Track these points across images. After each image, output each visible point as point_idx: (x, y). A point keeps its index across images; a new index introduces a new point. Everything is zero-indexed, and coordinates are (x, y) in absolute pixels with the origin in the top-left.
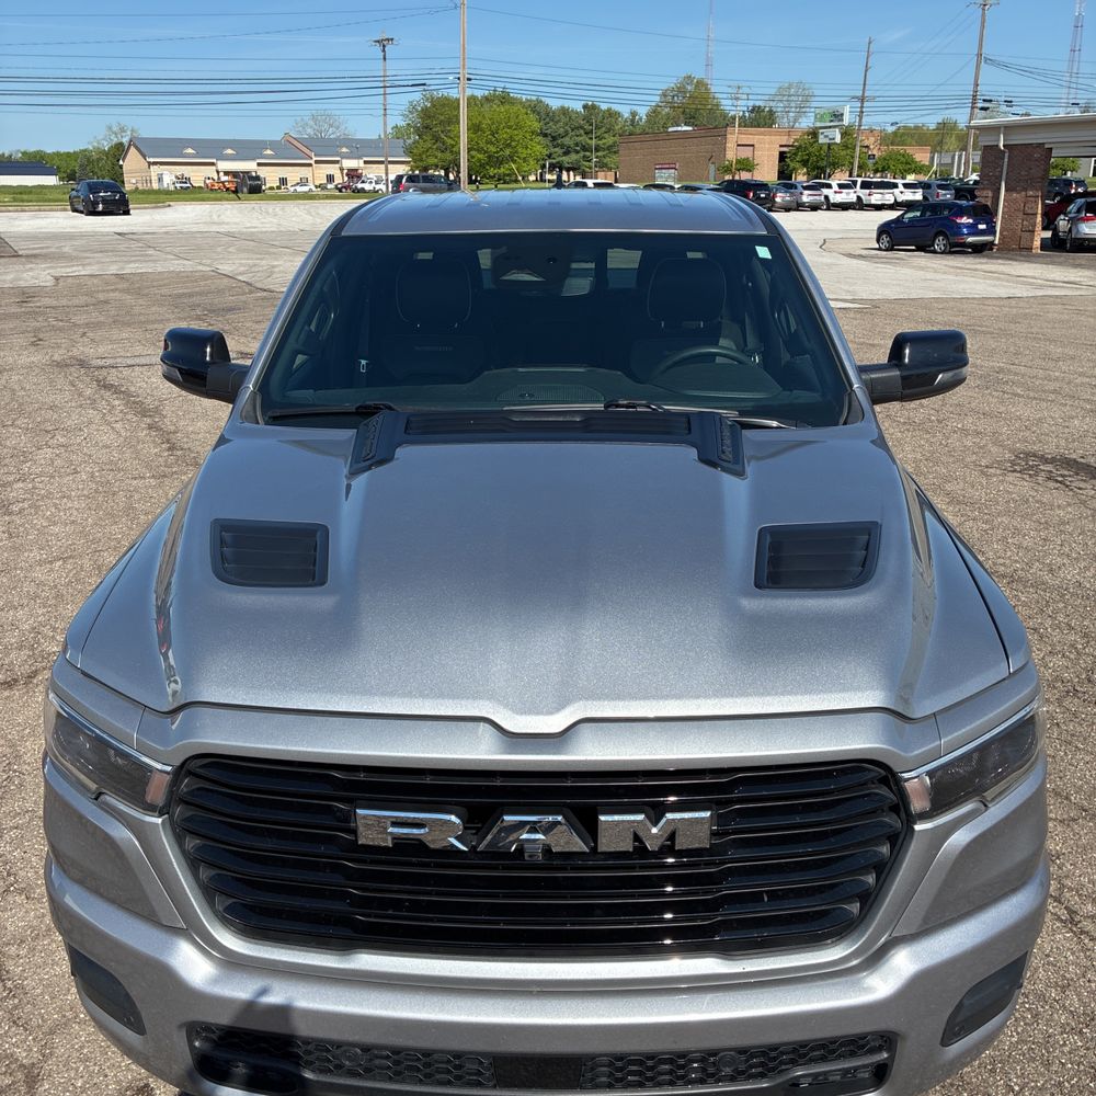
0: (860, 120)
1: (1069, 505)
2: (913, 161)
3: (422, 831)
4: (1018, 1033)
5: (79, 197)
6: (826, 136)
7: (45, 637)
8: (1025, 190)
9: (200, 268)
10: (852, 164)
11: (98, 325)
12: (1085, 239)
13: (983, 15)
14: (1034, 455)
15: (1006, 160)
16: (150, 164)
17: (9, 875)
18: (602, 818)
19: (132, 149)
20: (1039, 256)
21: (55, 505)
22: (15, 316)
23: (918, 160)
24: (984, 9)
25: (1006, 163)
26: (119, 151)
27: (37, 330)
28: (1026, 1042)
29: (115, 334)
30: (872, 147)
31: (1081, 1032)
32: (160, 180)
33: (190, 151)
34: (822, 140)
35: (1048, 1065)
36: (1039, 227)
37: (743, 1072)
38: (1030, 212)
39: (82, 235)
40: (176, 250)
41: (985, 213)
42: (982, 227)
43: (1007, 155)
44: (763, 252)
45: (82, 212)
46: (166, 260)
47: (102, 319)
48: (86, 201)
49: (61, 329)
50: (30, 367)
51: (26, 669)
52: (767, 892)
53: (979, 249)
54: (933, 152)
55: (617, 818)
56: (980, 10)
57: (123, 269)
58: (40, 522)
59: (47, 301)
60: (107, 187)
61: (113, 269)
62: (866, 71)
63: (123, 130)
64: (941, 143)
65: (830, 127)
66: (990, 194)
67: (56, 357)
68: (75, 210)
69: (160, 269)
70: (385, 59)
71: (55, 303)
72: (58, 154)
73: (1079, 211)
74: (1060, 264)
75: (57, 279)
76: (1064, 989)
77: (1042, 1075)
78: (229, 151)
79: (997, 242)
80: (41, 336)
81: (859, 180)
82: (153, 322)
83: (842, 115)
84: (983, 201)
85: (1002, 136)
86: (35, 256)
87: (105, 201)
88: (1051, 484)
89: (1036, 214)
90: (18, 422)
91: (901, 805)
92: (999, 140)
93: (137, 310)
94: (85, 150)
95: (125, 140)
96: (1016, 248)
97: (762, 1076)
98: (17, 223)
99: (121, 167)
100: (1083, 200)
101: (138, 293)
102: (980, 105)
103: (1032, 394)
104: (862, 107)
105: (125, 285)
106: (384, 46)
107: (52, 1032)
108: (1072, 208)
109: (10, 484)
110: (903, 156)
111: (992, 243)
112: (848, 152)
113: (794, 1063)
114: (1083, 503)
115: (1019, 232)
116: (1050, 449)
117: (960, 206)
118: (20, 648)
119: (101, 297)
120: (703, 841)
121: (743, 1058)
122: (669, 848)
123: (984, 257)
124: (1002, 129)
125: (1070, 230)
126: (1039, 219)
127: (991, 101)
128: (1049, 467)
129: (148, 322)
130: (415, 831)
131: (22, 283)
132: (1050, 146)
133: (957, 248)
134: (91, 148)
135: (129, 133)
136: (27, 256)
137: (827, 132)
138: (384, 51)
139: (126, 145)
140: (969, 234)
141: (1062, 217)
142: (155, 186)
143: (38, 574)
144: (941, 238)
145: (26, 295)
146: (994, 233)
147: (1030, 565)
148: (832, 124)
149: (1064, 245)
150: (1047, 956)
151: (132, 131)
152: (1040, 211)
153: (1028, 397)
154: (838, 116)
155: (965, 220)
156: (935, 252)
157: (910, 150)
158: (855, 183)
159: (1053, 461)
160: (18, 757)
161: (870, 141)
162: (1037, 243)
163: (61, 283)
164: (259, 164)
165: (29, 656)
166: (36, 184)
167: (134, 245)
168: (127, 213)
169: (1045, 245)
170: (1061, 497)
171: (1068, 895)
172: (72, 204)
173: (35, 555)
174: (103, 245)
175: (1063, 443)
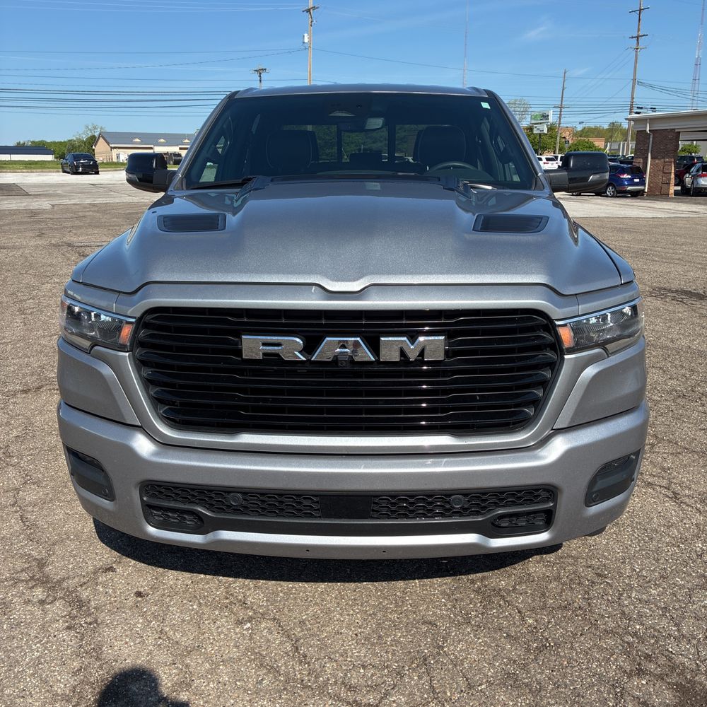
0: (560, 119)
1: (685, 311)
2: (594, 146)
3: (280, 348)
4: (640, 546)
5: (67, 164)
6: (538, 129)
7: (47, 370)
8: (664, 158)
9: (143, 201)
10: (555, 147)
11: (80, 227)
12: (702, 188)
13: (636, 55)
14: (665, 289)
15: (651, 139)
16: (112, 148)
17: (27, 476)
18: (382, 339)
19: (101, 139)
20: (673, 198)
21: (53, 310)
22: (27, 223)
23: (597, 145)
24: (636, 52)
25: (651, 143)
26: (93, 140)
27: (40, 230)
28: (644, 550)
29: (90, 231)
30: (567, 138)
31: (679, 546)
32: (118, 157)
33: (137, 140)
34: (535, 131)
35: (657, 560)
36: (673, 182)
37: (466, 509)
38: (667, 171)
39: (69, 185)
40: (128, 192)
41: (639, 172)
42: (637, 180)
43: (651, 136)
44: (485, 105)
45: (68, 173)
46: (121, 197)
47: (82, 224)
48: (72, 165)
49: (56, 229)
50: (37, 247)
51: (36, 385)
52: (479, 395)
53: (635, 195)
54: (606, 142)
55: (390, 339)
56: (634, 52)
57: (94, 201)
58: (43, 318)
59: (47, 216)
60: (85, 157)
61: (88, 201)
62: (563, 90)
63: (95, 128)
64: (611, 137)
65: (541, 123)
66: (642, 161)
67: (53, 242)
68: (64, 172)
69: (117, 201)
70: (260, 81)
71: (52, 217)
72: (54, 143)
73: (698, 171)
74: (686, 203)
75: (53, 206)
76: (669, 527)
77: (653, 564)
78: (162, 140)
79: (646, 191)
80: (43, 232)
81: (560, 156)
82: (113, 226)
83: (548, 116)
84: (637, 165)
85: (648, 125)
86: (39, 195)
87: (83, 165)
88: (675, 302)
89: (671, 173)
90: (30, 272)
91: (557, 347)
92: (646, 127)
93: (103, 220)
94: (71, 141)
95: (97, 134)
96: (659, 194)
97: (477, 513)
98: (28, 178)
99: (94, 150)
100: (700, 164)
101: (104, 212)
102: (635, 111)
103: (664, 261)
104: (561, 111)
105: (96, 209)
106: (260, 74)
107: (54, 544)
108: (693, 169)
109: (25, 301)
110: (588, 143)
111: (643, 190)
112: (553, 140)
113: (497, 505)
114: (695, 311)
115: (660, 184)
116: (675, 285)
117: (623, 168)
118: (32, 374)
119: (81, 214)
120: (440, 356)
121: (467, 498)
122: (421, 360)
123: (639, 199)
124: (648, 121)
125: (693, 183)
126: (673, 176)
127: (642, 108)
128: (674, 294)
129: (110, 226)
130: (276, 348)
131: (31, 208)
132: (679, 131)
133: (621, 194)
134: (75, 139)
135: (99, 130)
136: (34, 195)
137: (538, 126)
138: (260, 76)
139: (97, 136)
140: (629, 185)
141: (687, 175)
142: (115, 160)
143: (43, 342)
144: (611, 187)
145: (33, 214)
146: (644, 185)
147: (659, 338)
148: (542, 121)
149: (688, 193)
150: (660, 512)
151: (101, 128)
152: (673, 171)
153: (662, 262)
154: (545, 117)
155: (626, 176)
156: (607, 196)
157: (591, 139)
158: (556, 157)
159: (677, 291)
160: (31, 424)
161: (566, 134)
162: (672, 191)
163: (56, 208)
164: (180, 149)
165: (37, 379)
166: (40, 159)
167: (102, 190)
168: (97, 173)
169: (676, 193)
170: (680, 308)
171: (674, 486)
172: (62, 168)
173: (40, 332)
174: (82, 190)
175: (683, 283)
